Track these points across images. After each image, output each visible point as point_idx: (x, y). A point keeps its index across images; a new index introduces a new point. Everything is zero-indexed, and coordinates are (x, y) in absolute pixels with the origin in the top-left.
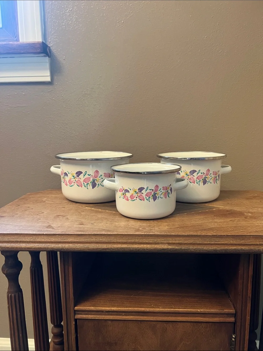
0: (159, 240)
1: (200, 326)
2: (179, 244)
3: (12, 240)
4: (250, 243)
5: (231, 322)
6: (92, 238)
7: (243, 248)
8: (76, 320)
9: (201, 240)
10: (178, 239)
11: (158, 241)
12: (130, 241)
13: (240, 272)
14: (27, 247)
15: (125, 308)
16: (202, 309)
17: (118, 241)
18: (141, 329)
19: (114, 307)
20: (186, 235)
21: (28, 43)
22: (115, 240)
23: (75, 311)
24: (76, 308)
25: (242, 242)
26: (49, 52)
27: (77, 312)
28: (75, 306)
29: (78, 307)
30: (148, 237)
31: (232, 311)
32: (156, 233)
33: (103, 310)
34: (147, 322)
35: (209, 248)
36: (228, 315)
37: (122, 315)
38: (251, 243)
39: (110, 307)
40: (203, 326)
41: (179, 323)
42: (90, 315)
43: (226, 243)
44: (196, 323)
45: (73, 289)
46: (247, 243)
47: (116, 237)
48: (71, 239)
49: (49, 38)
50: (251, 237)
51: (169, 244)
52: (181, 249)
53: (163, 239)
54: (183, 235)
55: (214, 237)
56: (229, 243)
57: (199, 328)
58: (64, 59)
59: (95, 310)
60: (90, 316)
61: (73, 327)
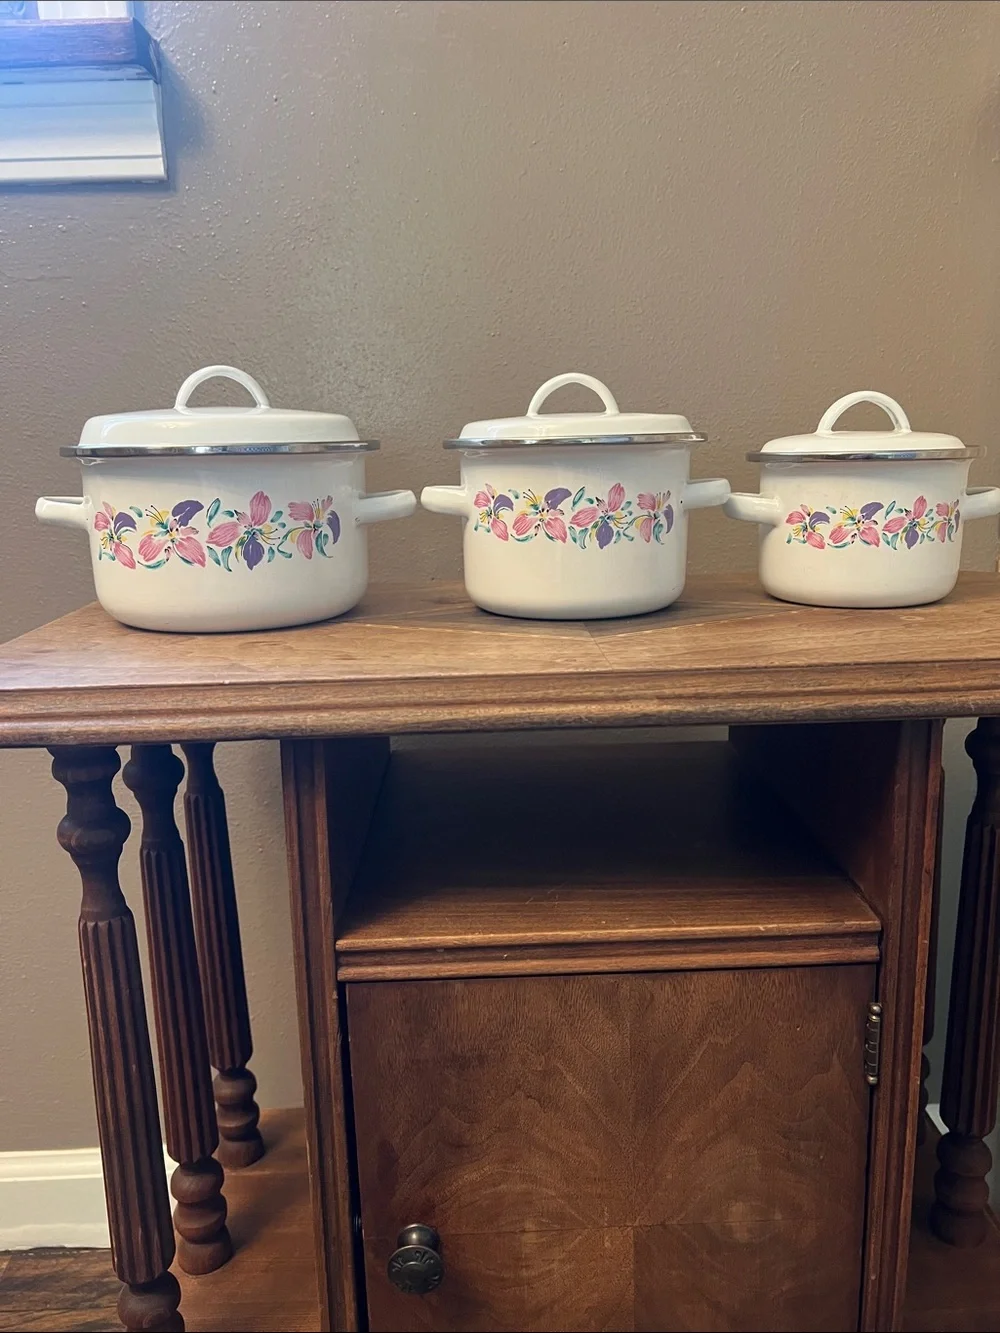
0: (627, 689)
1: (765, 980)
2: (698, 697)
3: (110, 708)
4: (932, 685)
5: (869, 959)
6: (398, 692)
7: (912, 700)
8: (341, 986)
9: (769, 682)
10: (689, 681)
11: (624, 690)
12: (529, 694)
13: (900, 789)
14: (168, 727)
15: (510, 932)
16: (769, 923)
17: (489, 696)
18: (566, 1002)
19: (473, 933)
20: (718, 669)
21: (81, 23)
22: (477, 696)
23: (339, 954)
24: (342, 944)
25: (908, 682)
26: (155, 64)
27: (343, 960)
28: (336, 939)
29: (350, 941)
30: (590, 681)
31: (872, 923)
32: (616, 668)
33: (434, 946)
34: (585, 977)
35: (797, 706)
36: (859, 936)
37: (501, 959)
38: (937, 685)
39: (461, 934)
40: (774, 981)
41: (695, 976)
42: (391, 965)
43: (854, 686)
44: (752, 971)
45: (329, 877)
46: (923, 686)
47: (482, 685)
48: (324, 697)
49: (155, 10)
50: (937, 665)
51: (662, 698)
52: (704, 712)
53: (642, 685)
54: (708, 669)
55: (813, 671)
56: (865, 687)
57: (763, 988)
58: (214, 92)
59: (408, 945)
60: (389, 968)
61: (332, 1009)
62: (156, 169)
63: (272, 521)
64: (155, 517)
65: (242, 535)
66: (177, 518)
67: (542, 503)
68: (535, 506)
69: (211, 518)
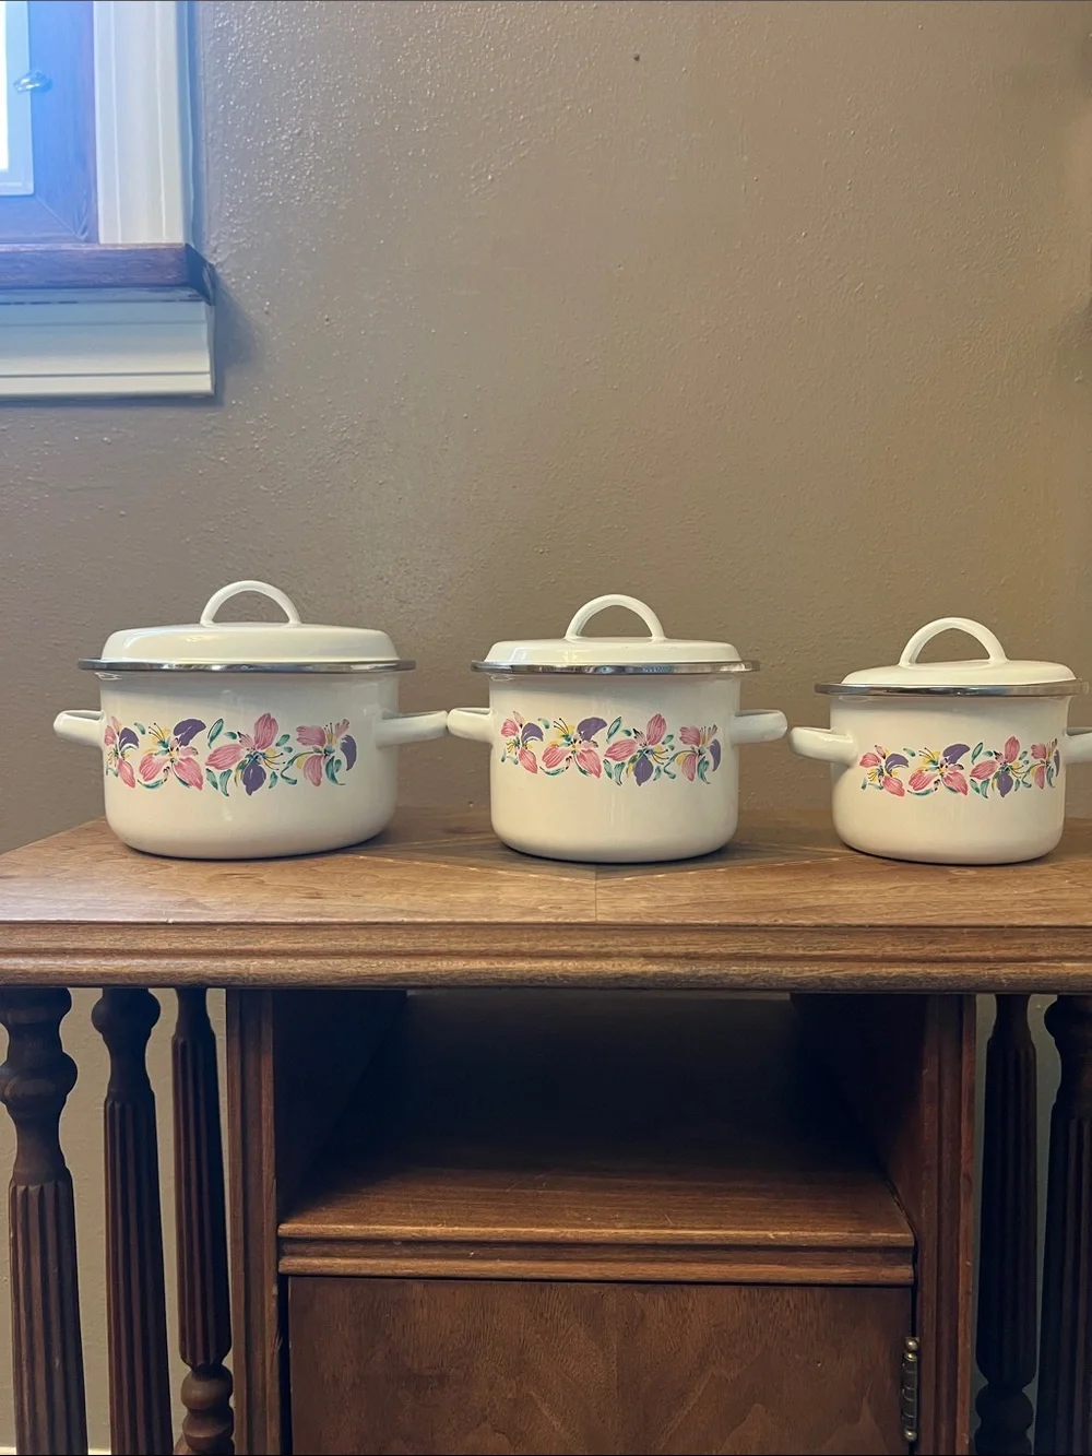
0: (612, 944)
1: (777, 1301)
2: (689, 957)
3: (44, 945)
4: (958, 954)
5: (902, 1281)
6: (355, 938)
7: (936, 971)
8: (282, 1279)
9: (772, 943)
10: (685, 938)
11: (607, 946)
12: (498, 946)
13: (928, 1074)
14: (101, 970)
15: (478, 1226)
16: (781, 1230)
17: (454, 947)
18: (542, 1315)
19: (436, 1224)
20: (714, 925)
21: (134, 247)
22: (443, 945)
23: (281, 1241)
24: (285, 1228)
25: (930, 950)
26: (209, 286)
27: (287, 1247)
28: (279, 1223)
29: (295, 1226)
30: (571, 933)
31: (903, 1237)
32: (600, 919)
33: (390, 1237)
34: (565, 1284)
35: (799, 973)
36: (890, 1252)
37: (466, 1257)
38: (963, 954)
39: (421, 1225)
40: (788, 1302)
41: (694, 1290)
42: (339, 1257)
43: (867, 952)
44: (761, 1288)
45: (273, 1150)
46: (947, 955)
47: (448, 933)
48: (272, 942)
49: (213, 236)
50: (965, 930)
51: (650, 957)
52: (694, 975)
53: (626, 941)
54: (701, 925)
55: (822, 933)
56: (880, 953)
57: (775, 1310)
58: (267, 313)
59: (360, 1234)
60: (339, 1261)
61: (271, 1306)
62: (204, 384)
63: (277, 745)
64: (157, 735)
65: (243, 759)
66: (178, 737)
67: (574, 734)
68: (567, 737)
69: (212, 739)
